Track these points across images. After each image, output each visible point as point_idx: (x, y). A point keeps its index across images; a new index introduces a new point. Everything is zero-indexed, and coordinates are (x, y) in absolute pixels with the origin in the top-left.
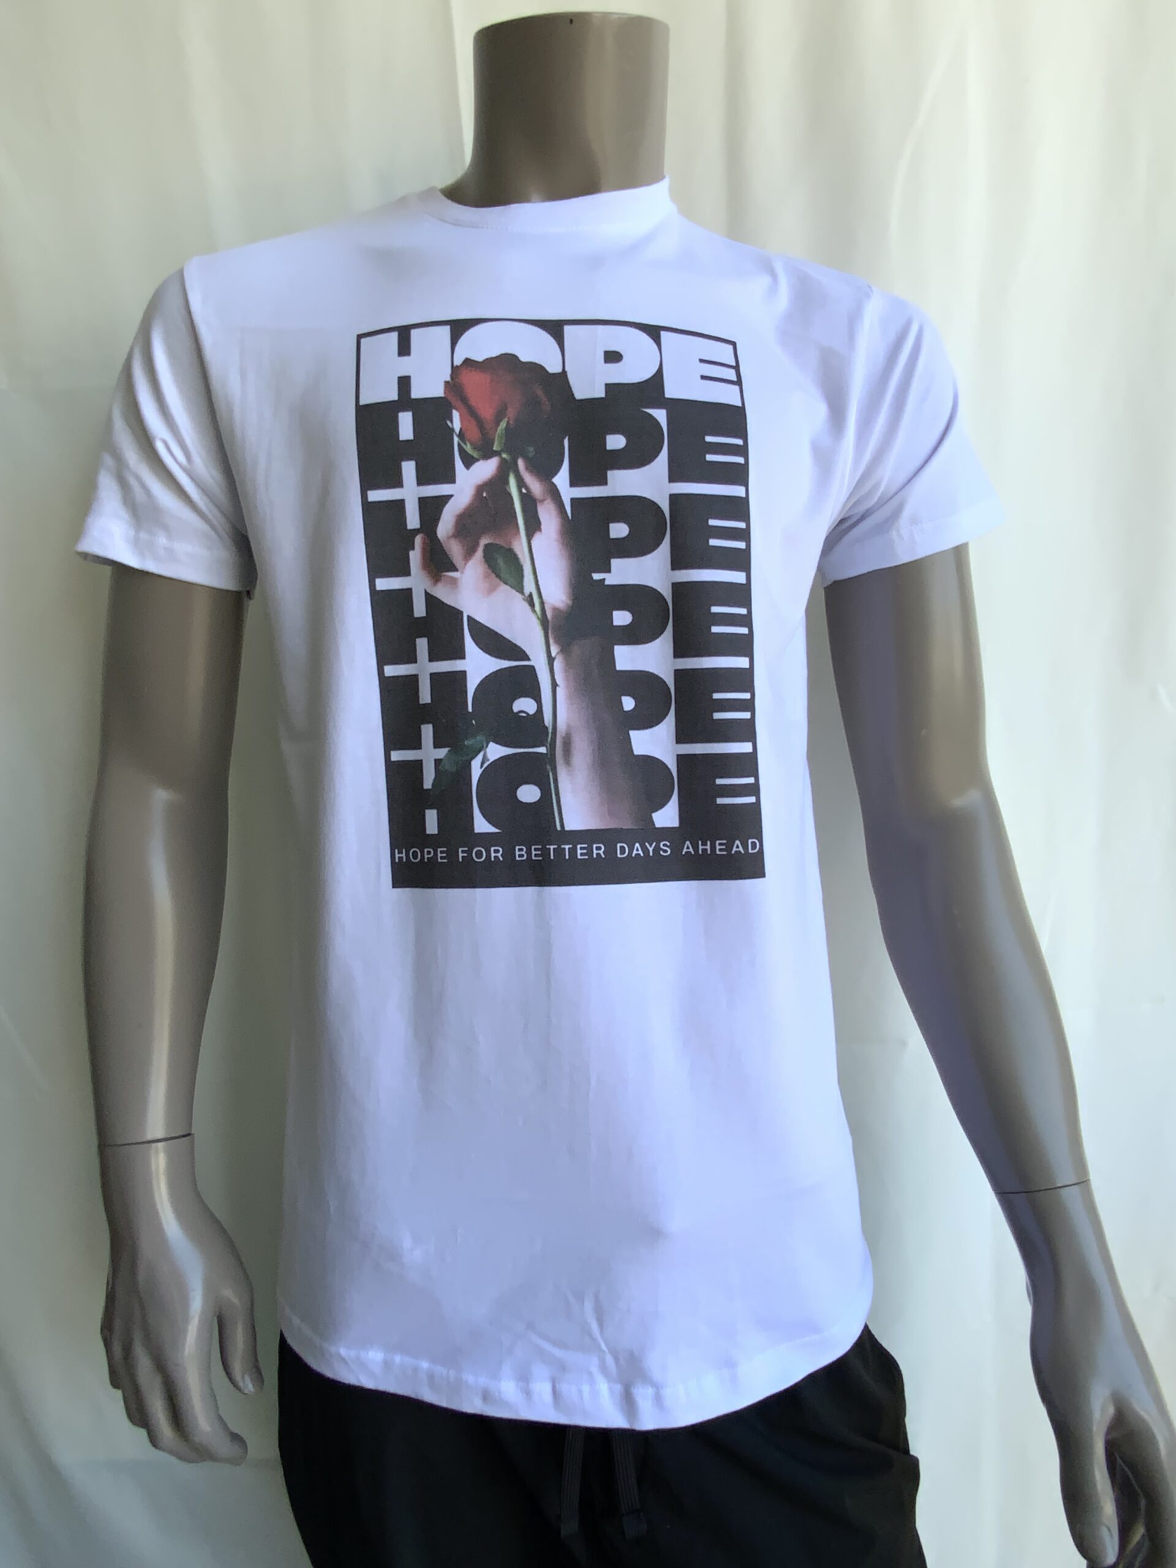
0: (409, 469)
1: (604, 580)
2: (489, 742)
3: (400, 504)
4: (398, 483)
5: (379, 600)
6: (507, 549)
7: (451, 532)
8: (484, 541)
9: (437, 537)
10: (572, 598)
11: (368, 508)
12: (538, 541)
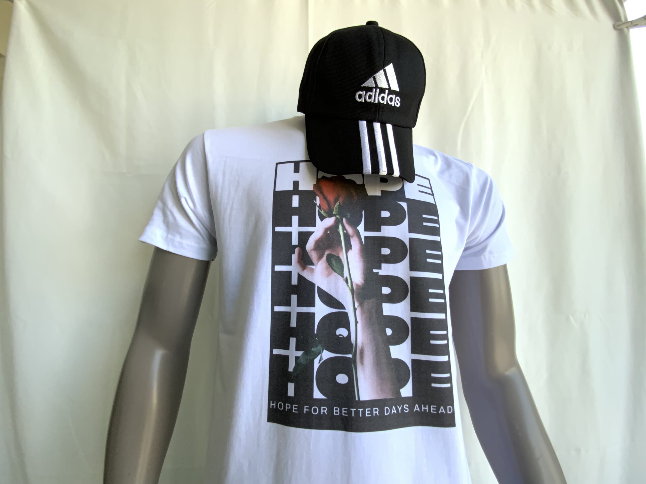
0: (295, 219)
1: (378, 272)
2: (324, 350)
3: (290, 233)
4: (290, 225)
5: (276, 275)
6: (337, 257)
7: (312, 248)
8: (327, 252)
9: (306, 249)
10: (364, 280)
11: (275, 234)
12: (350, 253)
